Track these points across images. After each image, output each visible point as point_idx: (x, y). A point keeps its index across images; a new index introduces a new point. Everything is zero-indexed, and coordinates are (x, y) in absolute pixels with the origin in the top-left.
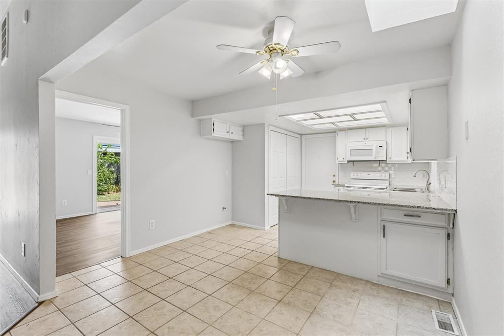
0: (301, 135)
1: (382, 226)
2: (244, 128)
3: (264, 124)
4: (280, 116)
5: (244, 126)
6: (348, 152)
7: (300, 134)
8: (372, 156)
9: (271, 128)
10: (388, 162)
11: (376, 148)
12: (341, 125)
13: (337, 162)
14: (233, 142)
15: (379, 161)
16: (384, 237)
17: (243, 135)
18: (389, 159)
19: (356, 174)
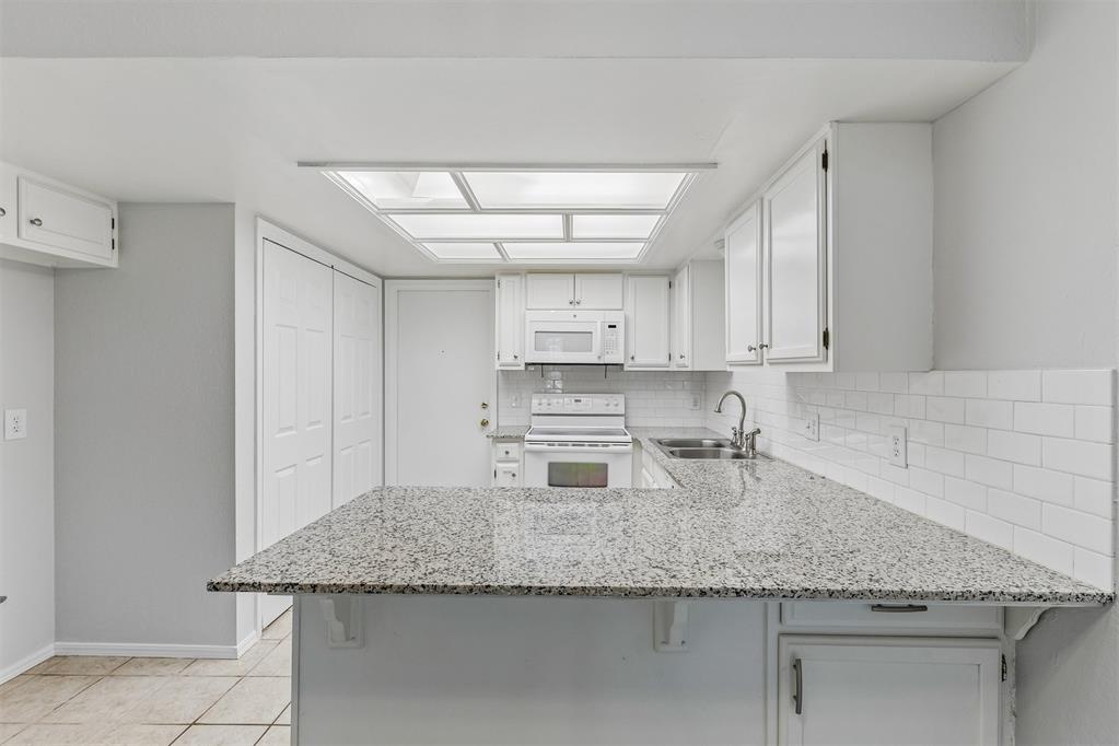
0: (384, 278)
1: (786, 663)
2: (126, 216)
3: (233, 204)
4: (301, 164)
5: (123, 205)
6: (530, 339)
7: (379, 276)
8: (591, 351)
9: (264, 228)
10: (626, 368)
11: (603, 330)
12: (518, 254)
13: (498, 367)
14: (59, 273)
15: (606, 365)
16: (798, 711)
17: (117, 245)
18: (630, 362)
19: (544, 401)
